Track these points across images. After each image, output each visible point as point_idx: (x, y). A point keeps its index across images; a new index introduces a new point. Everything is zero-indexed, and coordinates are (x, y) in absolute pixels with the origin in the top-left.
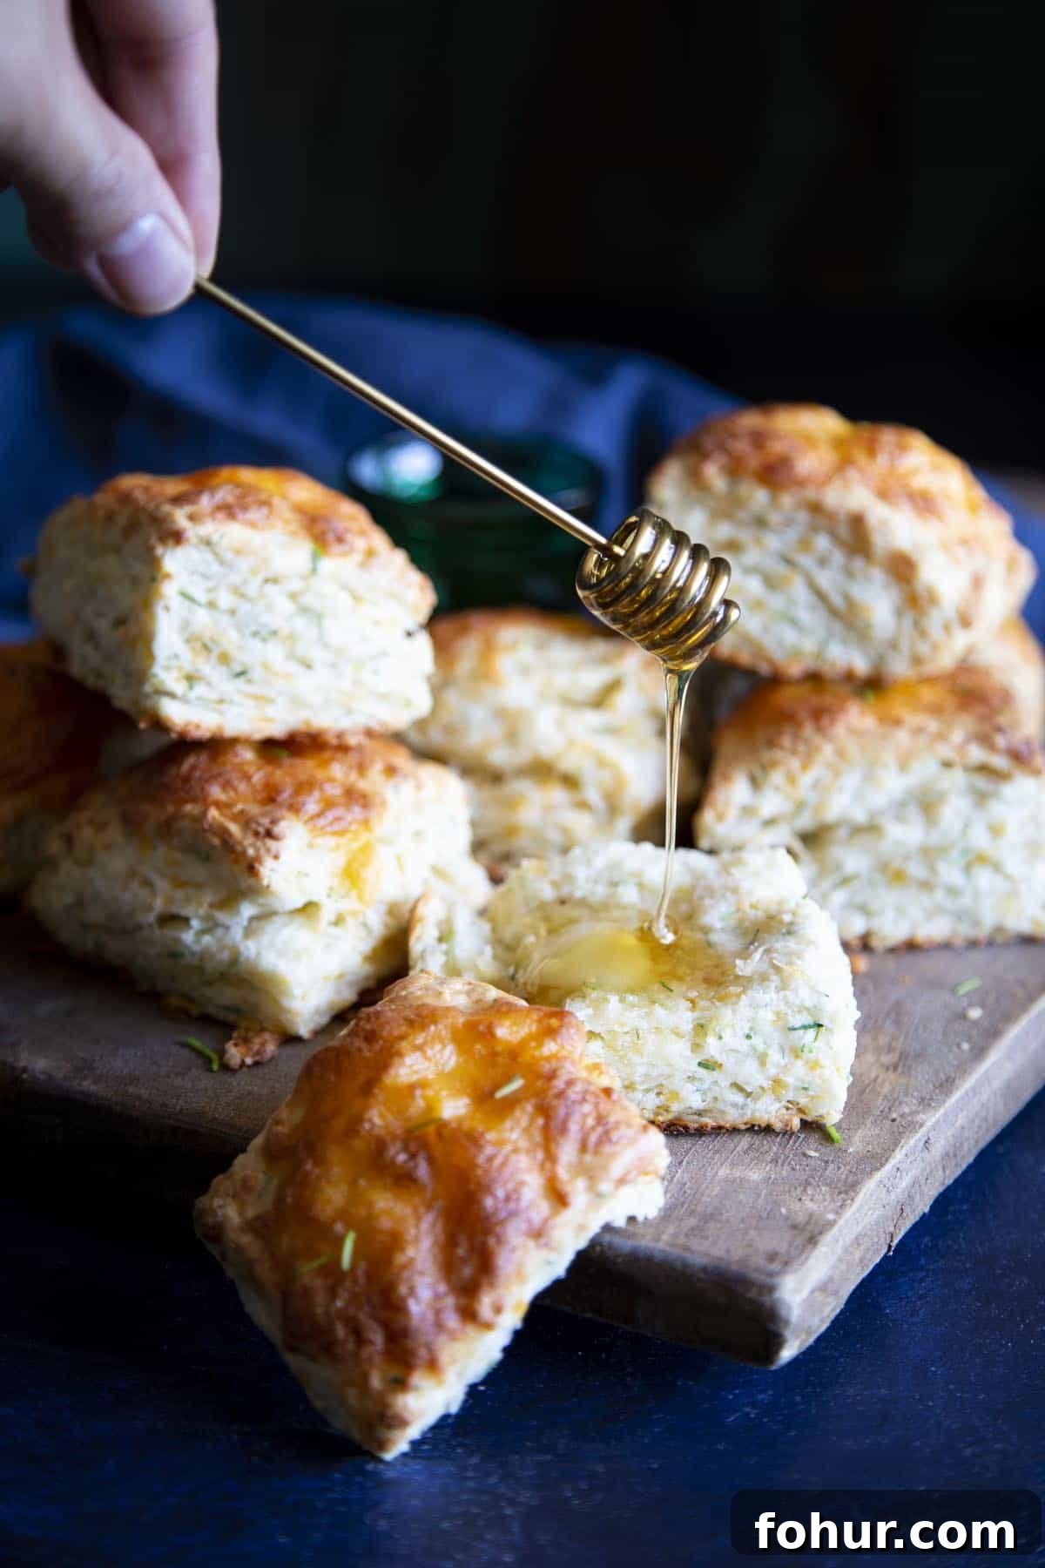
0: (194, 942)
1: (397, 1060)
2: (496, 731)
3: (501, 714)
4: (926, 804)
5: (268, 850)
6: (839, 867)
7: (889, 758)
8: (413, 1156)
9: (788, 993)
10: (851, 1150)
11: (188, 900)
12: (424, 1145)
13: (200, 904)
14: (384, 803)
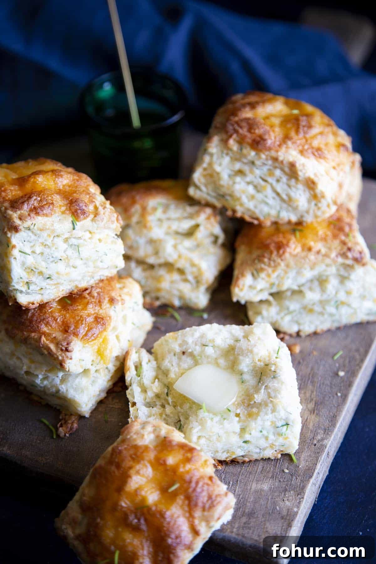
0: (41, 383)
1: (129, 480)
2: (149, 249)
3: (151, 241)
4: (322, 281)
5: (67, 357)
6: (288, 309)
7: (307, 267)
8: (139, 520)
9: (276, 414)
10: (300, 467)
11: (36, 368)
12: (143, 514)
13: (42, 371)
14: (110, 317)
